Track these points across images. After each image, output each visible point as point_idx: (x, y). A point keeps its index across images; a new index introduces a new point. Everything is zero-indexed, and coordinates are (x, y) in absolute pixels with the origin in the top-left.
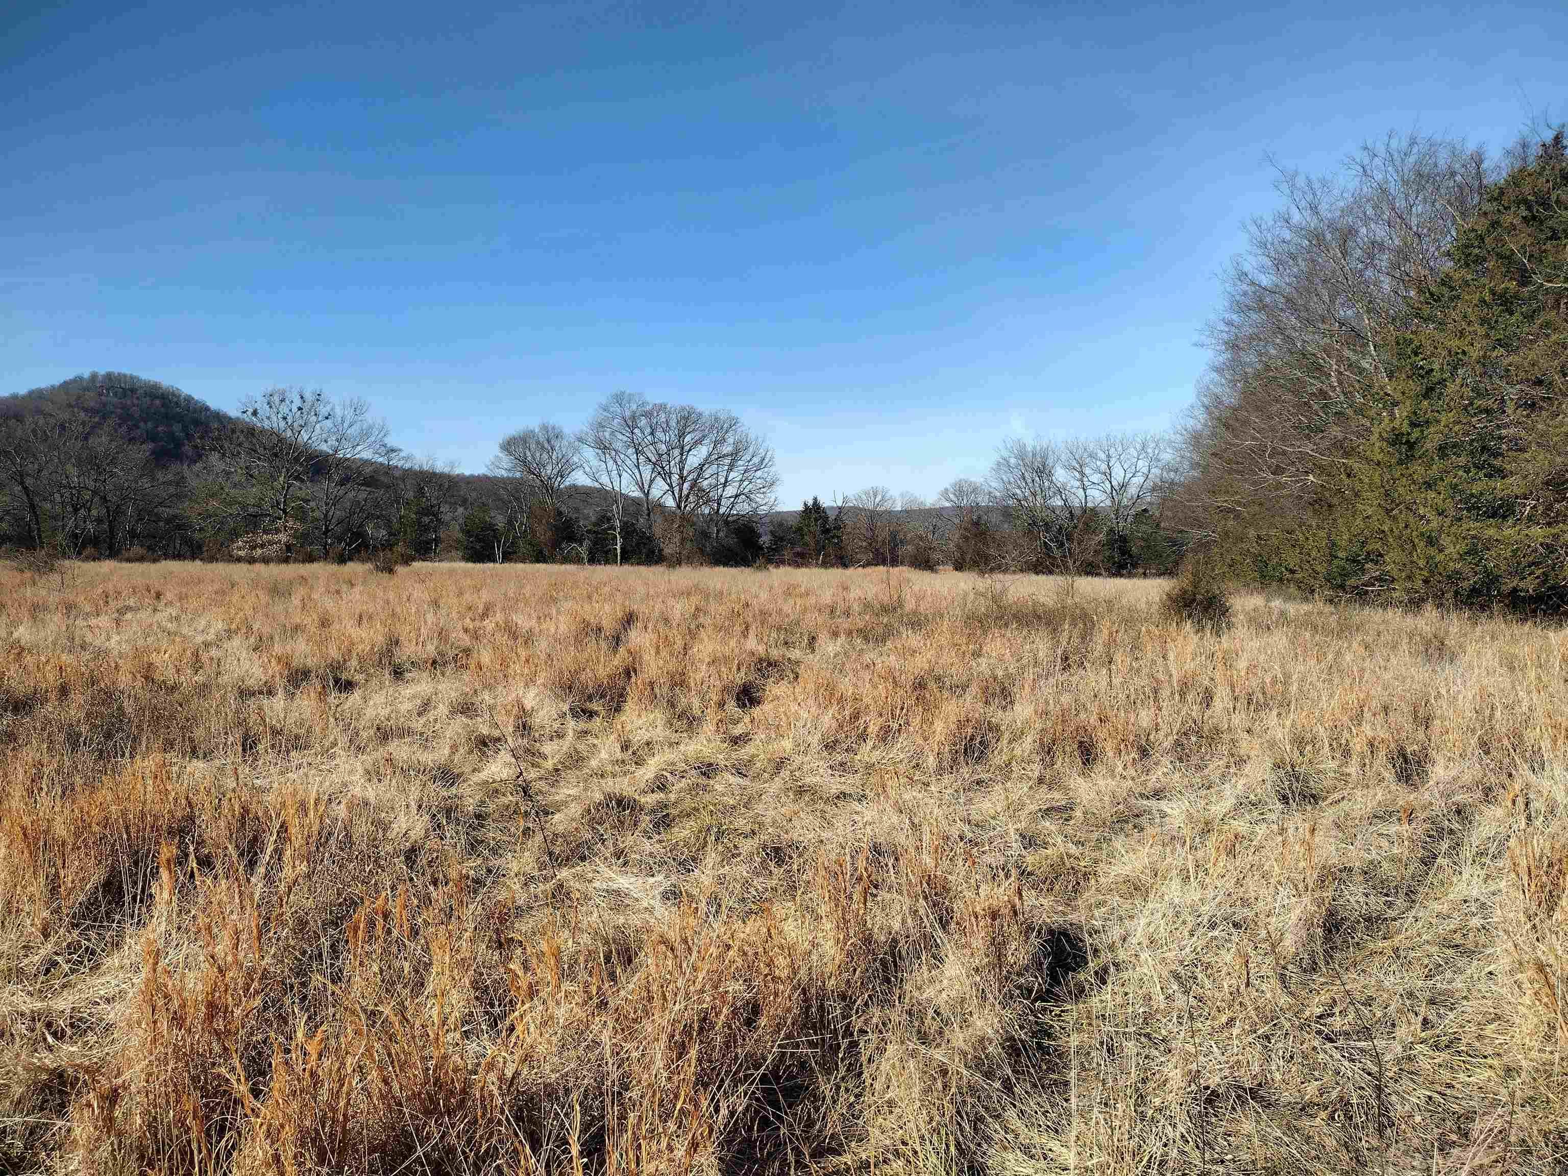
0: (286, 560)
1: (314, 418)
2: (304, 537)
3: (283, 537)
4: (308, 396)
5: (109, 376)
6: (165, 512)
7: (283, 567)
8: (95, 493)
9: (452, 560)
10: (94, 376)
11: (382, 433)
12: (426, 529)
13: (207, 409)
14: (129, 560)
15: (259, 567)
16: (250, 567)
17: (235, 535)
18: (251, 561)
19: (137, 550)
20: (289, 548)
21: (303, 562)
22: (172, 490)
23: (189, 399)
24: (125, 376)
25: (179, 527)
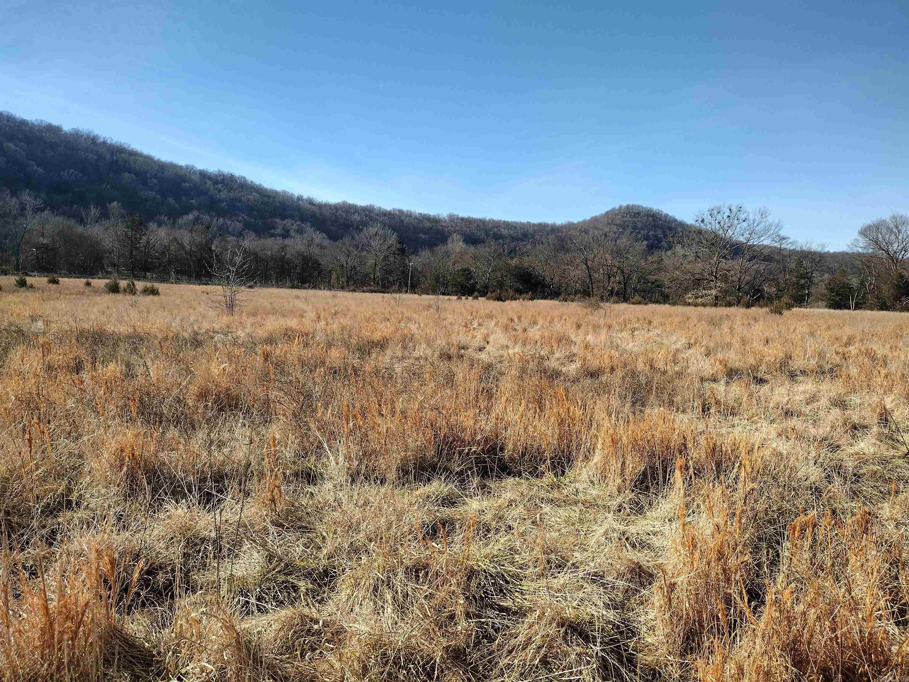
0: (716, 305)
1: (736, 222)
2: (725, 292)
3: (714, 292)
4: (734, 209)
5: (628, 207)
6: (653, 278)
7: (714, 309)
8: (619, 268)
9: (818, 307)
10: (621, 207)
11: (778, 228)
12: (803, 287)
13: (675, 220)
14: (633, 303)
15: (700, 309)
16: (696, 308)
17: (687, 290)
18: (696, 305)
19: (637, 298)
20: (717, 298)
21: (725, 306)
22: (655, 266)
23: (666, 216)
24: (635, 206)
25: (658, 286)
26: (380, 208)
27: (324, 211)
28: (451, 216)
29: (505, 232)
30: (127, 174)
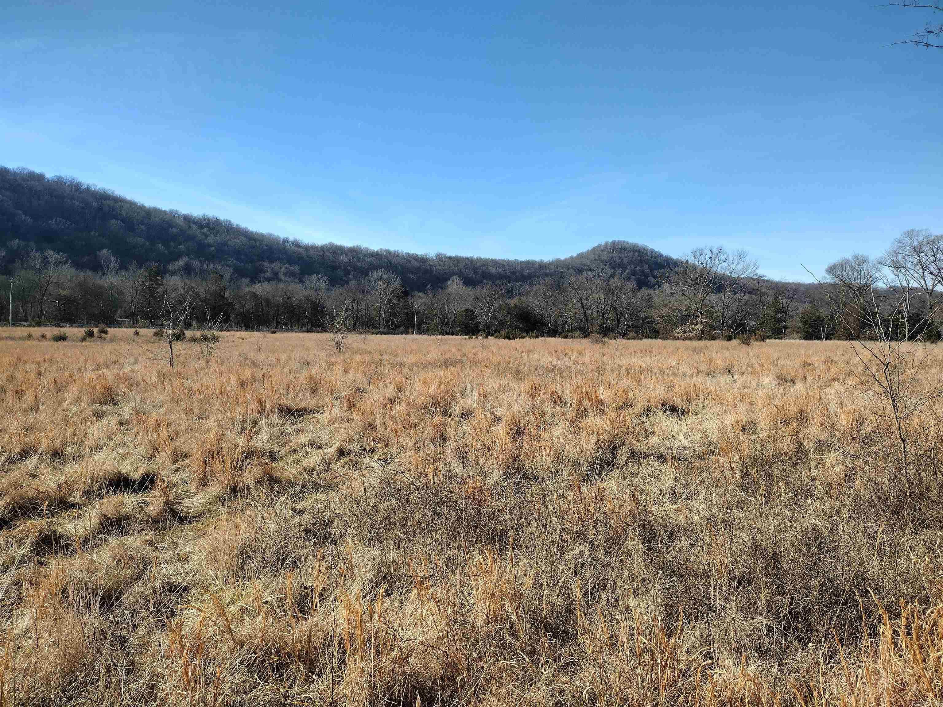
0: (701, 339)
1: (717, 262)
2: (711, 326)
3: (700, 327)
4: (715, 250)
6: (644, 315)
7: (699, 342)
8: (612, 306)
9: (794, 339)
10: (607, 242)
11: (756, 267)
12: (780, 321)
15: (688, 342)
16: (684, 342)
17: (675, 325)
18: (684, 339)
19: (631, 334)
20: (703, 332)
21: (709, 340)
22: (644, 304)
25: (649, 322)
26: (367, 248)
27: (311, 252)
28: (438, 255)
29: (493, 270)
30: (113, 221)
